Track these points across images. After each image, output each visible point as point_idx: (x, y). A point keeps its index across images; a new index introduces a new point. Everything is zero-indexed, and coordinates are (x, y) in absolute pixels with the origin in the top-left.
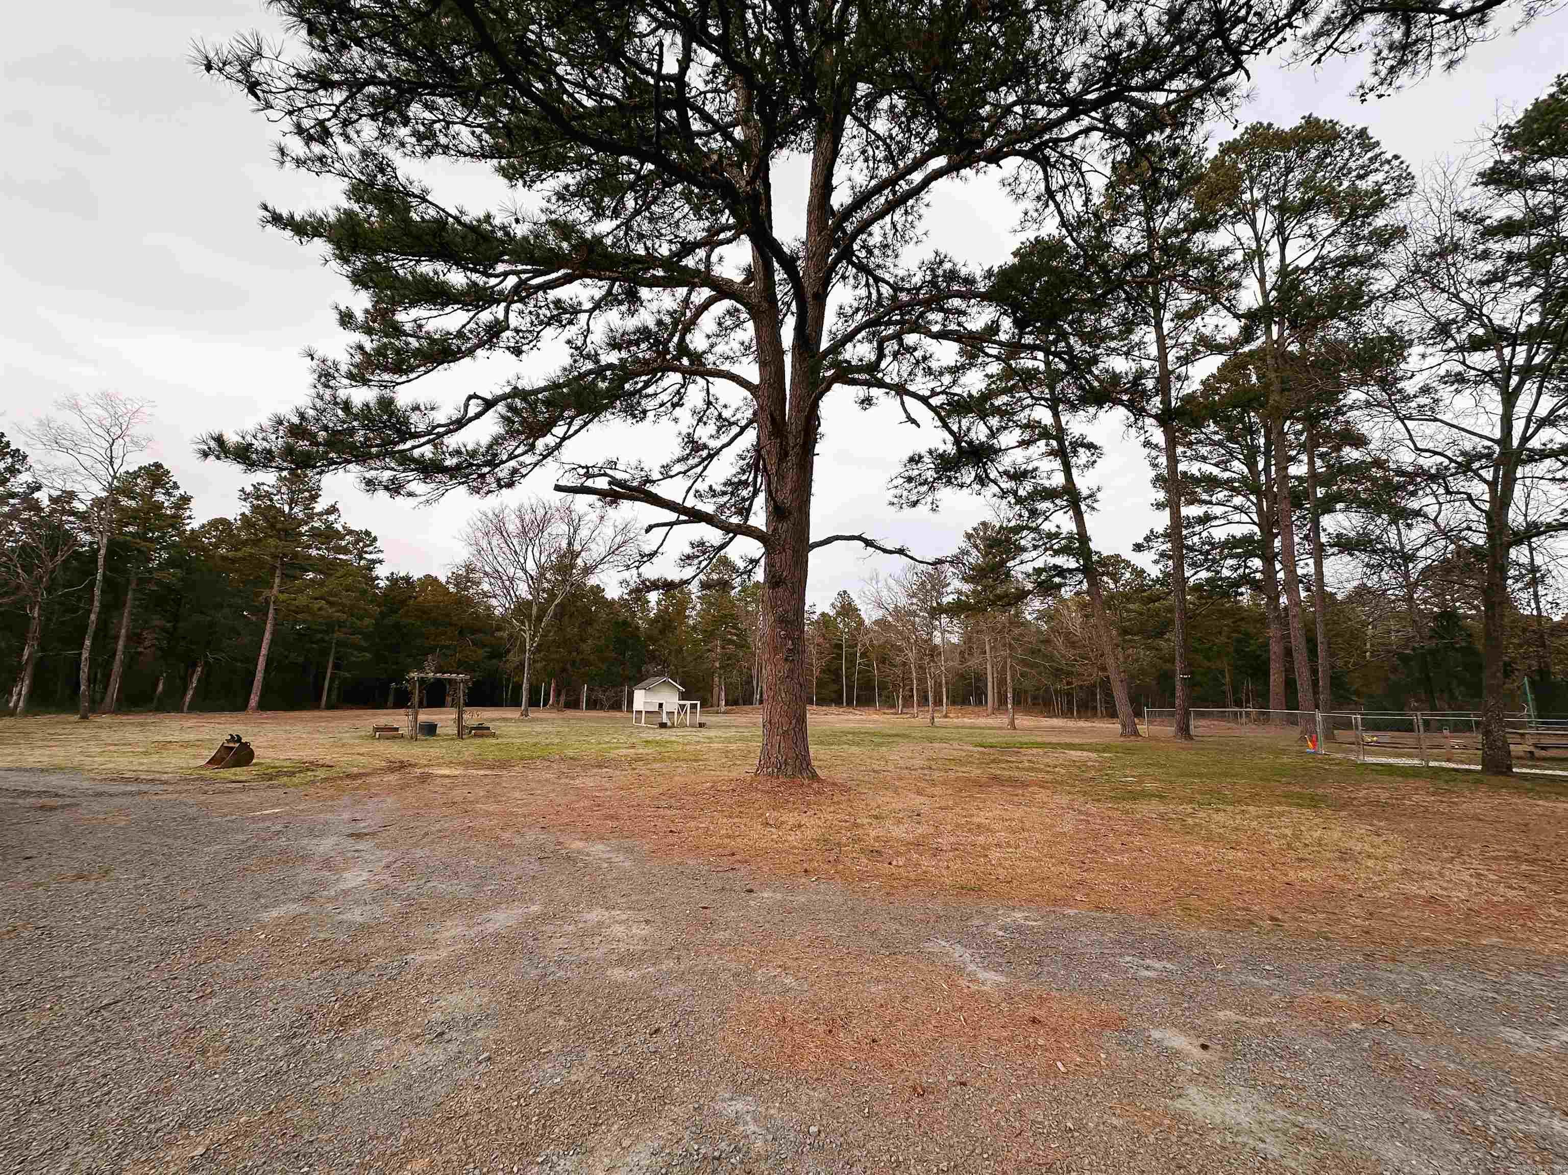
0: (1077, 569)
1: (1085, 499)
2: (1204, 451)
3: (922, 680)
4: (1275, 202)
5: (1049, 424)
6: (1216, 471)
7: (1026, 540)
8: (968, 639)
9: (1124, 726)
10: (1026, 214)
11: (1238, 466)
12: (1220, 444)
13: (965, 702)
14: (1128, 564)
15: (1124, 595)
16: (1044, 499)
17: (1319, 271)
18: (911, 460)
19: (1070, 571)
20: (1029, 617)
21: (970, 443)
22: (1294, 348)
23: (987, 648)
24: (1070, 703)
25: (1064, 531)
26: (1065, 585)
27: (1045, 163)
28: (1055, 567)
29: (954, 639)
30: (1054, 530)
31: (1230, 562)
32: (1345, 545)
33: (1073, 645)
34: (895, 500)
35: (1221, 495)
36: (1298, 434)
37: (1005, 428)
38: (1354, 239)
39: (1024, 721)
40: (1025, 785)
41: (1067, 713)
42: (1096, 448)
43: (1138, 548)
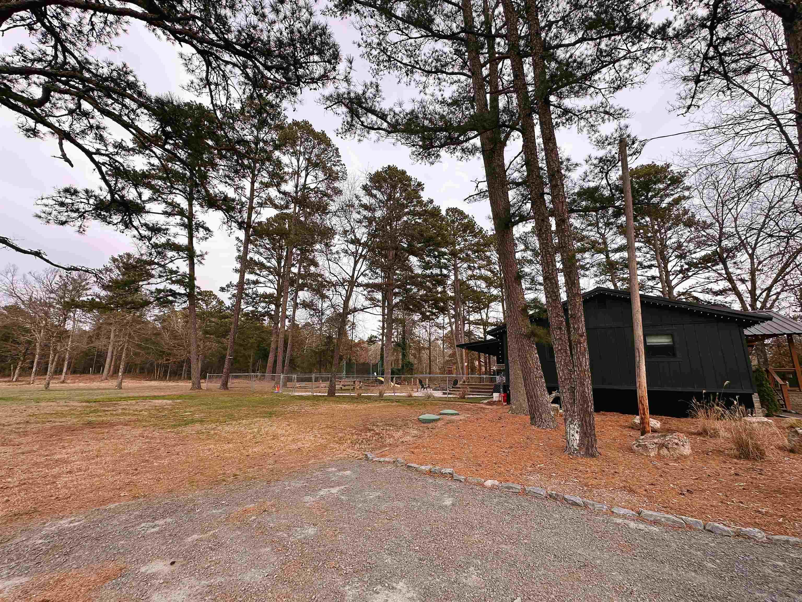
0: (184, 294)
1: (198, 256)
2: (262, 250)
3: (44, 356)
4: (307, 157)
5: (185, 208)
6: (265, 261)
7: (156, 270)
8: (98, 329)
9: (193, 384)
10: (192, 83)
11: (274, 262)
12: (269, 249)
13: (85, 371)
14: (215, 297)
15: (210, 313)
16: (172, 250)
17: (316, 193)
18: (67, 191)
19: (180, 294)
20: (149, 319)
21: (122, 197)
22: (302, 219)
23: (112, 336)
24: (166, 372)
25: (181, 271)
26: (175, 302)
27: (209, 64)
28: (171, 290)
29: (87, 328)
30: (175, 269)
31: (263, 304)
32: (305, 305)
33: (175, 337)
34: (43, 215)
35: (265, 273)
36: (298, 255)
37: (155, 200)
38: (328, 187)
39: (129, 383)
40: (112, 425)
41: (163, 378)
42: (209, 231)
43: (222, 289)
